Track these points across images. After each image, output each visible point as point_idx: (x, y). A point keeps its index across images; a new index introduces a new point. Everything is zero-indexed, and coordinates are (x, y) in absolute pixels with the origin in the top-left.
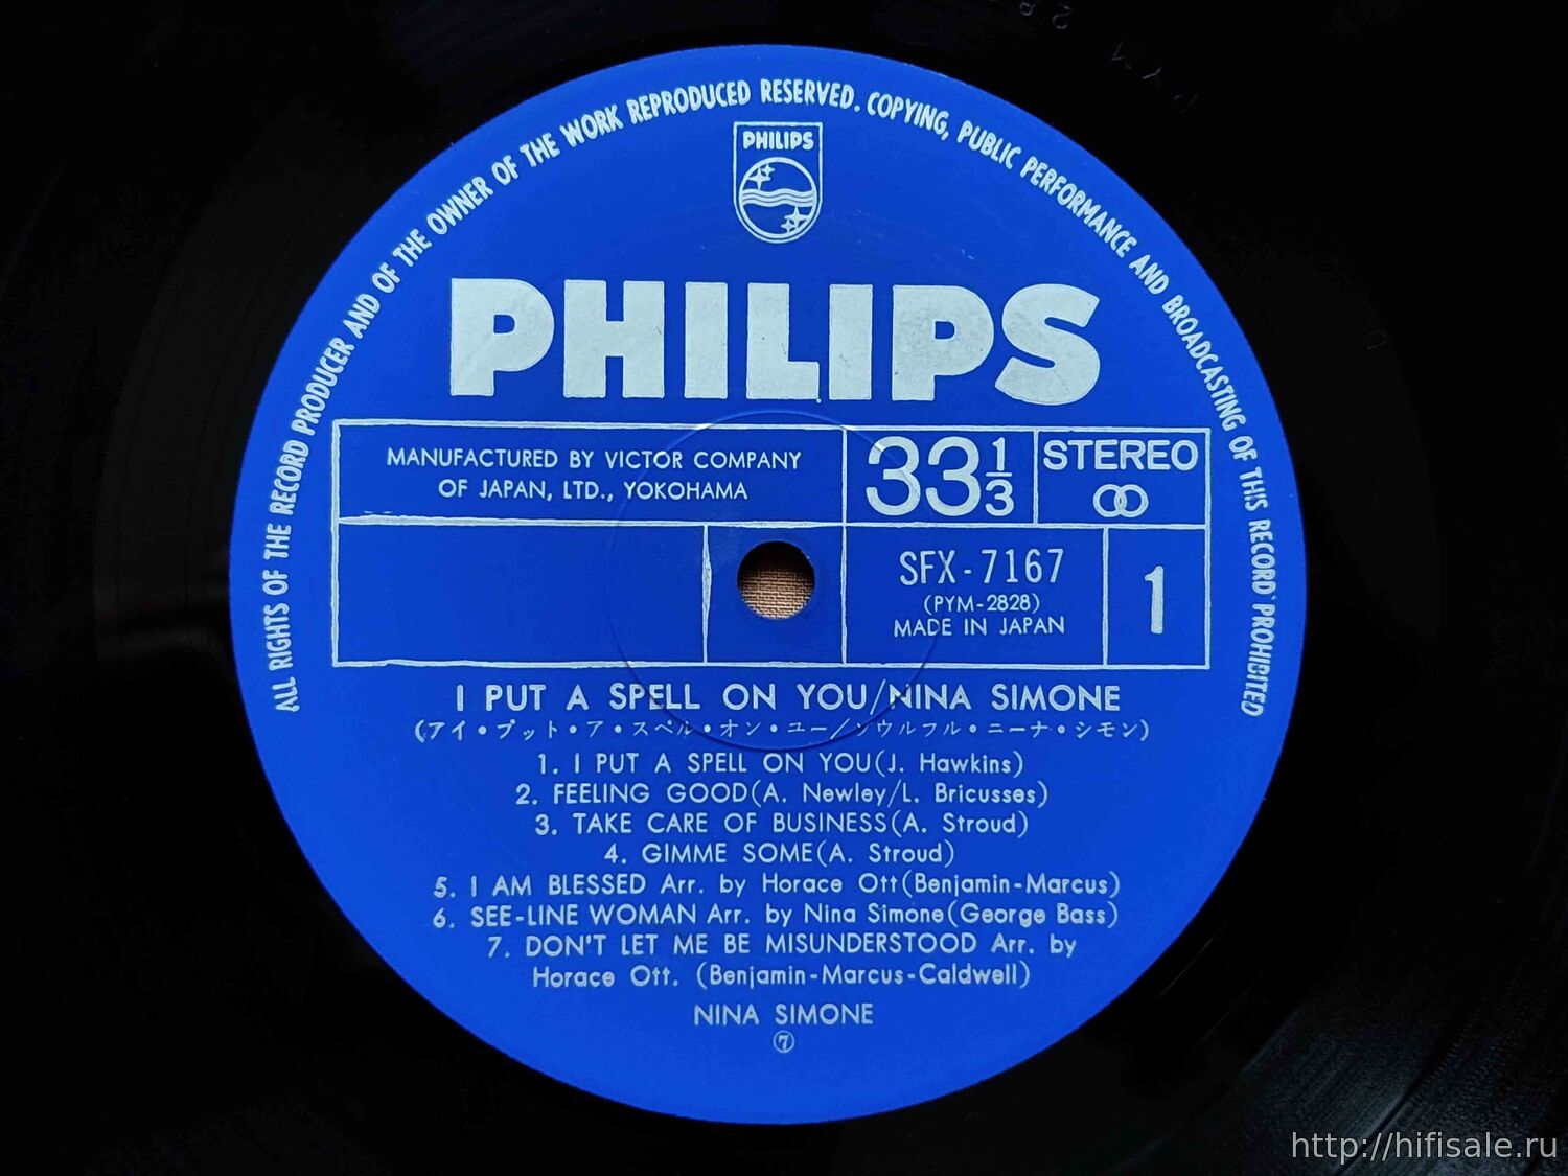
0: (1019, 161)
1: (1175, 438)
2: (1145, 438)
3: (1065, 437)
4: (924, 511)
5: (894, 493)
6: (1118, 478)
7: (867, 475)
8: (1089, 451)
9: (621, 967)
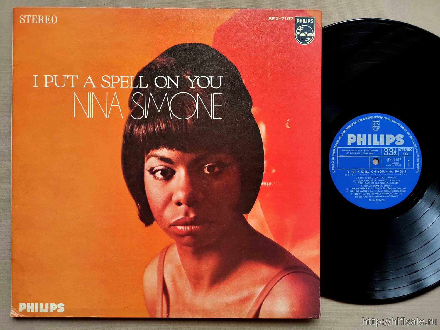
0: (397, 123)
1: (411, 148)
2: (408, 148)
3: (401, 148)
4: (389, 155)
5: (386, 153)
6: (406, 152)
7: (384, 152)
8: (403, 149)
9: (363, 196)
